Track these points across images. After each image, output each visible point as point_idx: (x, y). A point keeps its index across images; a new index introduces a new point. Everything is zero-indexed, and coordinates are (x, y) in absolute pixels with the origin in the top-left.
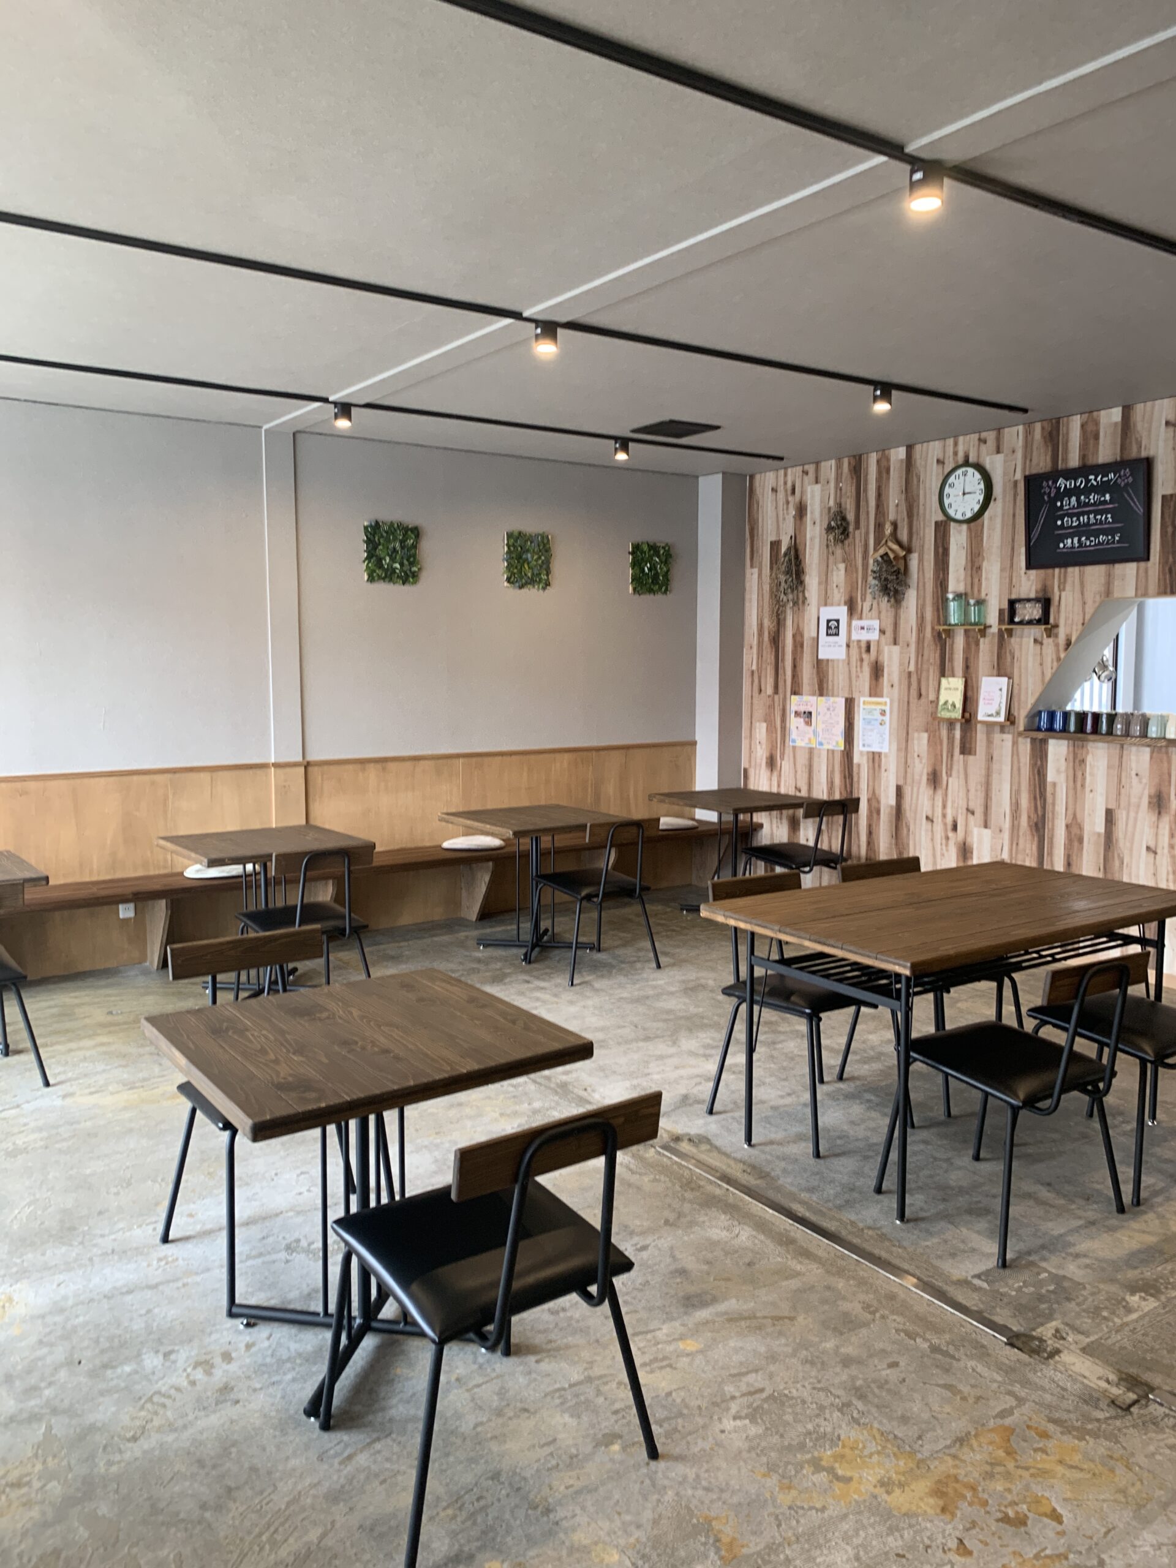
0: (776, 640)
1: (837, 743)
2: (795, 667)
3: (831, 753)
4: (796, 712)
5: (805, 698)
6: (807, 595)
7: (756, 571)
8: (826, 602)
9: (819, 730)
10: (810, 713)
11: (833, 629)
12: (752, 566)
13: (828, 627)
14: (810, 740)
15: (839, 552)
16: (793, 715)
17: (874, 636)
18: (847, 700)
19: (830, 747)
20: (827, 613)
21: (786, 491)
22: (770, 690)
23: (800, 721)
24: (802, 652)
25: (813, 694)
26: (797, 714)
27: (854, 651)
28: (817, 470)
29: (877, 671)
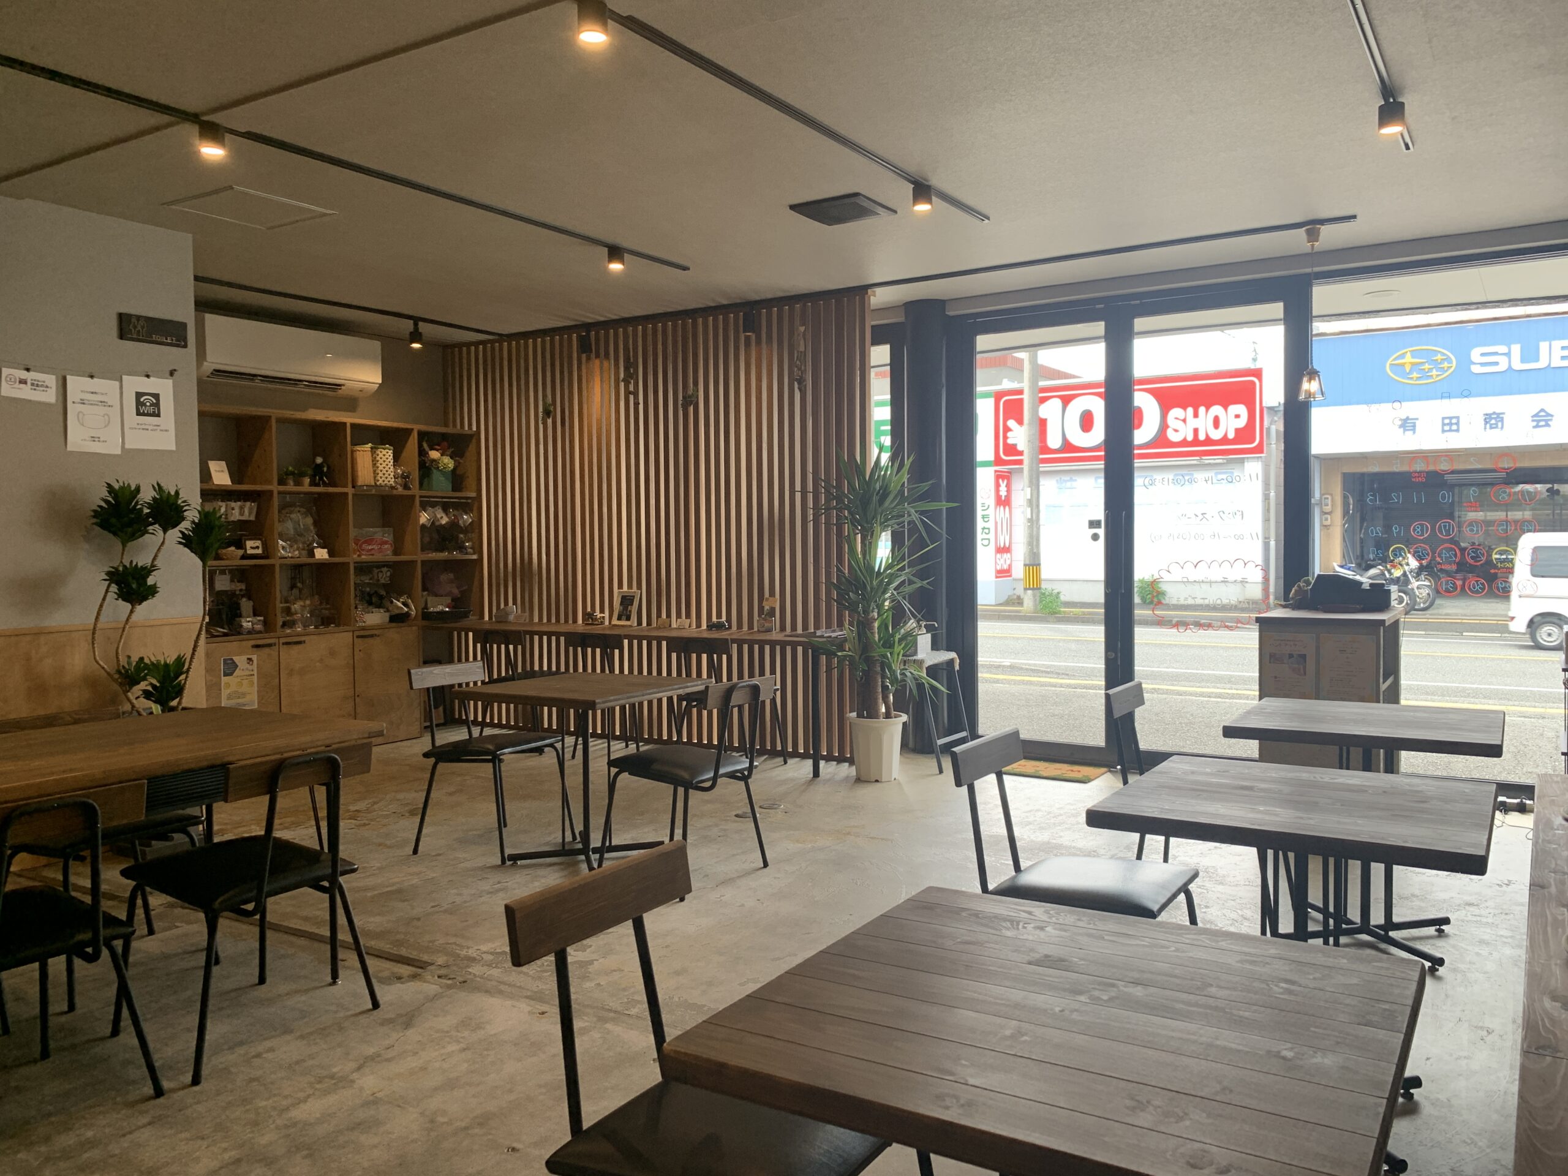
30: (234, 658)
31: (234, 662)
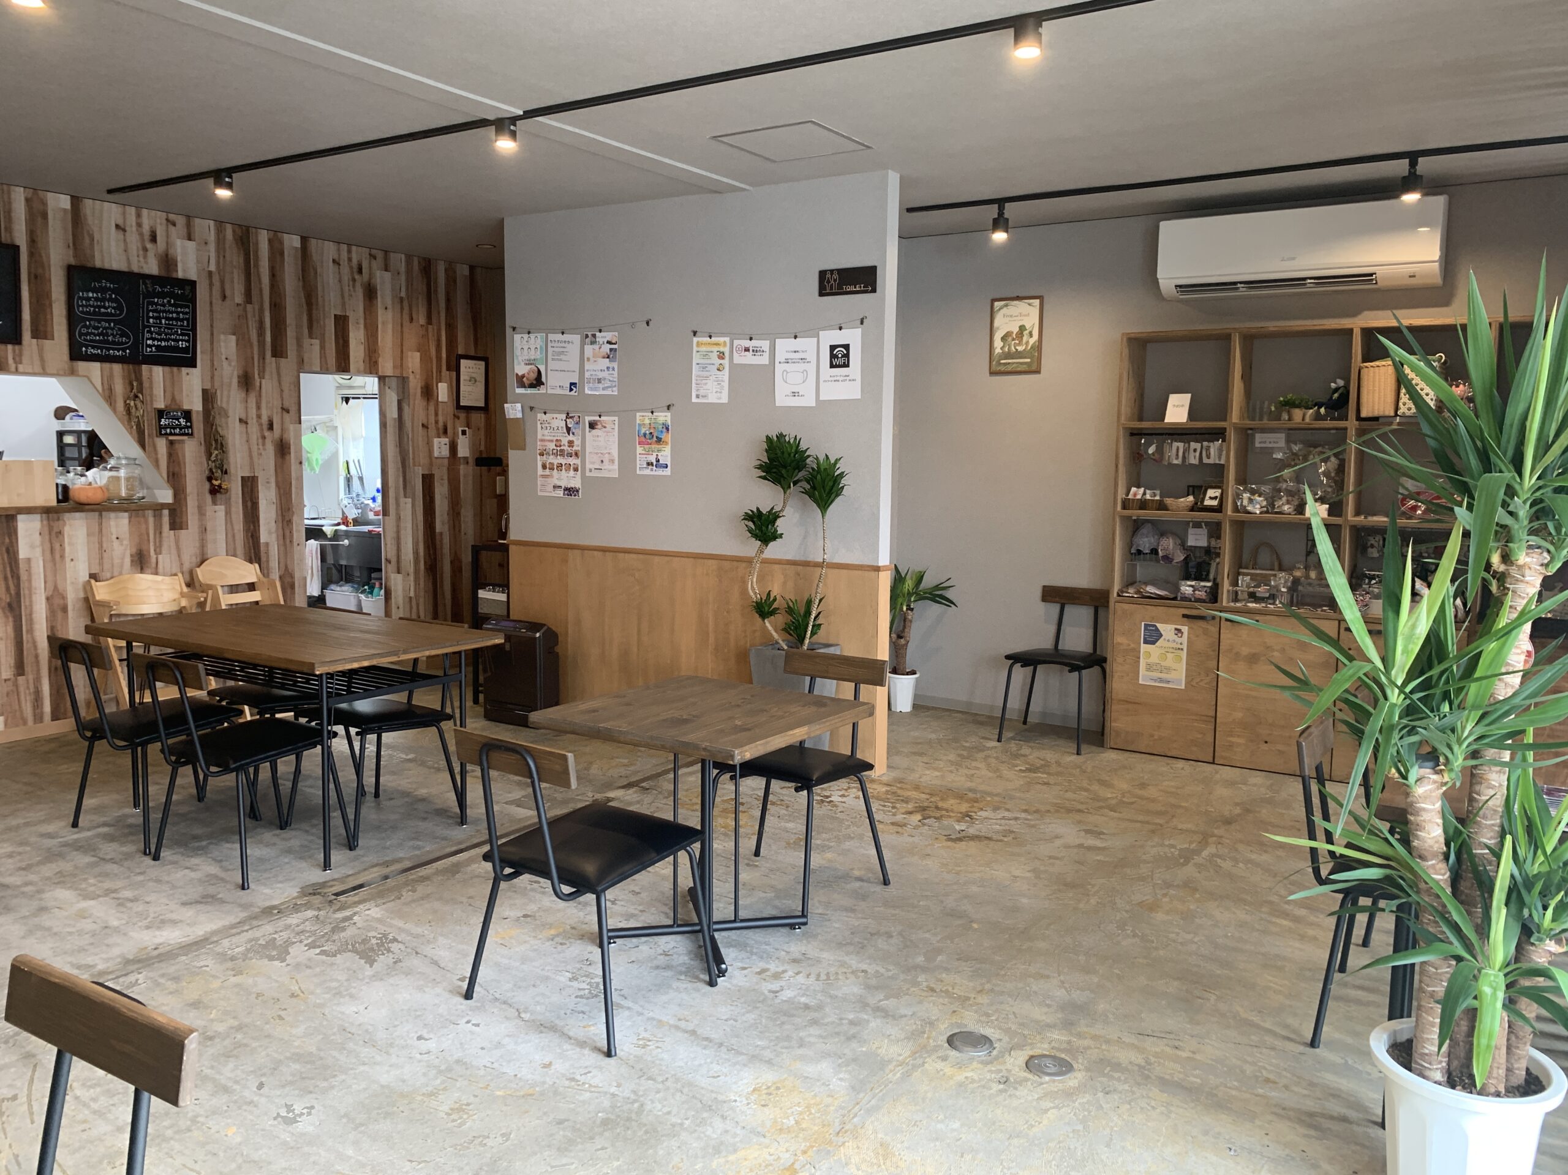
30: (1158, 625)
31: (1157, 630)
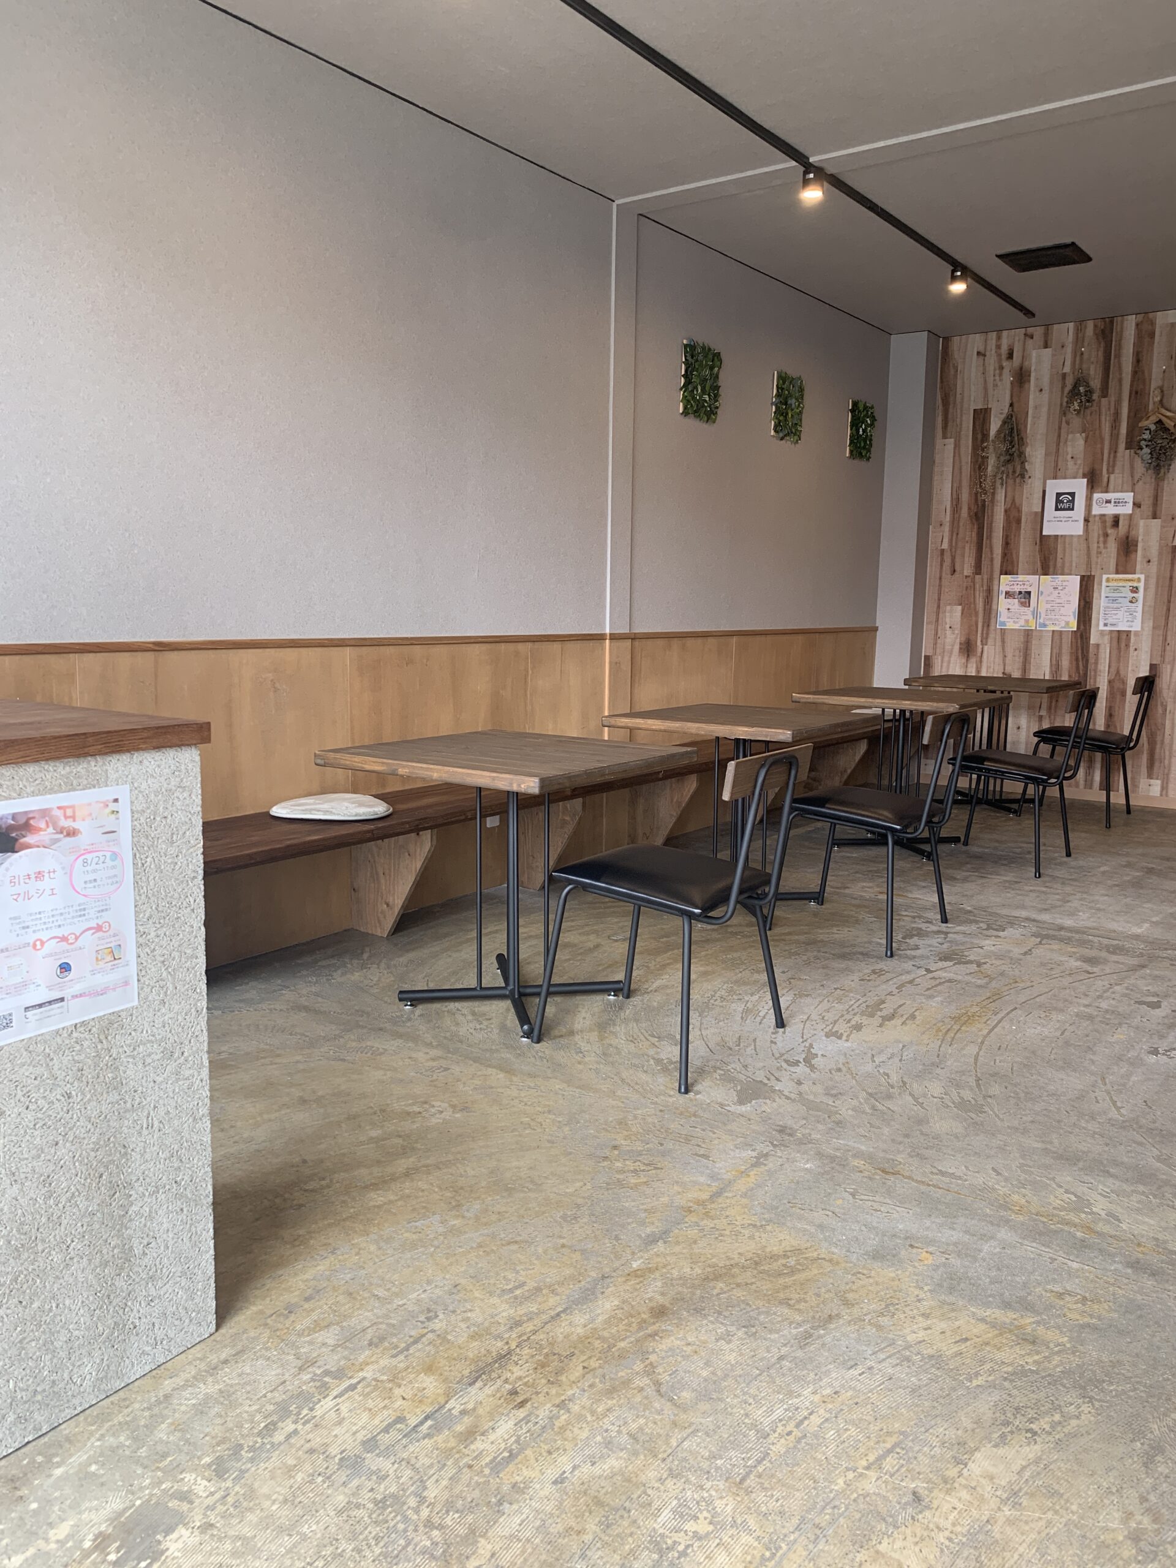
0: (980, 515)
1: (1067, 623)
2: (1007, 544)
3: (1057, 635)
4: (1007, 593)
5: (1021, 577)
6: (1027, 466)
7: (951, 442)
8: (1056, 473)
9: (1042, 609)
10: (1029, 593)
11: (1065, 502)
12: (945, 437)
13: (1058, 501)
14: (1027, 621)
15: (1076, 422)
16: (1002, 597)
17: (1128, 509)
18: (1083, 578)
19: (1056, 628)
20: (1055, 487)
21: (999, 355)
22: (968, 571)
23: (1014, 603)
24: (1019, 528)
25: (1034, 573)
26: (1008, 594)
27: (1096, 528)
28: (1046, 335)
29: (1128, 547)
